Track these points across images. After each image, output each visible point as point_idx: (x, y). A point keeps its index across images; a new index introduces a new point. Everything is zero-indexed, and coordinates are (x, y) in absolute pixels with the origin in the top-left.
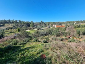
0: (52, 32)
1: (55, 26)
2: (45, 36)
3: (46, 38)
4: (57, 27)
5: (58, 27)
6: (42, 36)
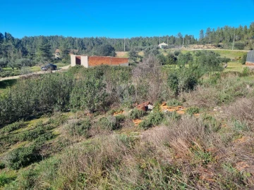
1: (85, 61)
2: (31, 118)
3: (33, 136)
4: (92, 66)
5: (99, 63)
6: (9, 127)
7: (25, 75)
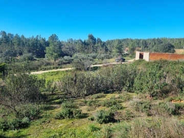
0: (136, 80)
1: (146, 56)
4: (152, 60)
5: (158, 58)
7: (105, 64)
